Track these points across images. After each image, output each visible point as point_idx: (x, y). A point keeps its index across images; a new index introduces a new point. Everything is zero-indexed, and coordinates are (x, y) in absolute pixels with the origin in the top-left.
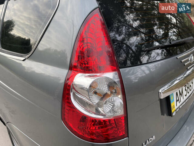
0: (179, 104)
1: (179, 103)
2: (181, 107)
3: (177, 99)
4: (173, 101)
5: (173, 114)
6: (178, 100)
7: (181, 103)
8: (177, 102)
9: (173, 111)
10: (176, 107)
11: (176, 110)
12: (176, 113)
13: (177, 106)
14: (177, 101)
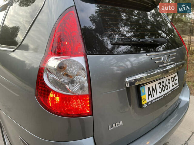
0: (151, 99)
1: (152, 97)
2: (153, 101)
3: (149, 93)
4: (145, 94)
5: (144, 106)
6: (151, 94)
7: (153, 98)
8: (149, 97)
9: (143, 103)
10: (147, 101)
11: (147, 103)
12: (147, 106)
13: (148, 99)
14: (149, 95)
